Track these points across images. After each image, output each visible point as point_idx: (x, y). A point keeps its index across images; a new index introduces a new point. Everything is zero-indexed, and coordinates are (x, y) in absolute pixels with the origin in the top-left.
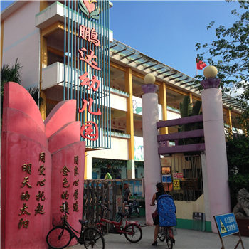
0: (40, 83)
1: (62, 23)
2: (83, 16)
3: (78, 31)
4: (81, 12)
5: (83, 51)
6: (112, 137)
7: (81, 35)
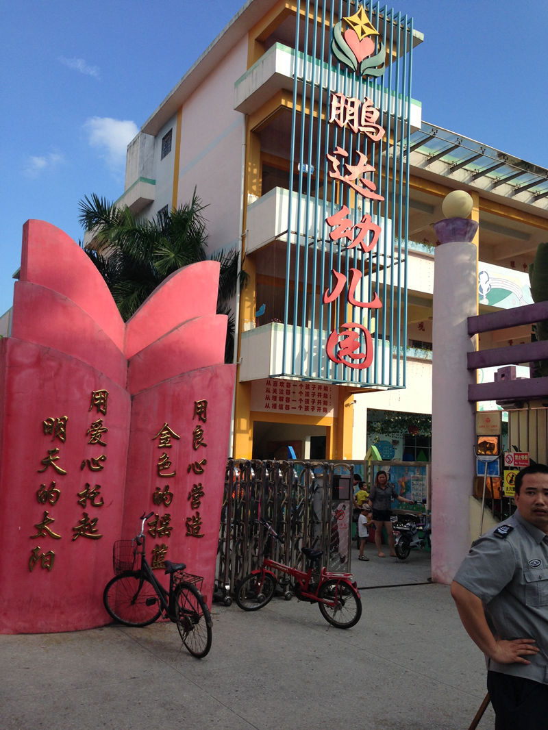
0: (243, 238)
1: (288, 93)
2: (343, 72)
3: (327, 108)
4: (336, 61)
5: (339, 157)
6: (410, 359)
7: (333, 118)
